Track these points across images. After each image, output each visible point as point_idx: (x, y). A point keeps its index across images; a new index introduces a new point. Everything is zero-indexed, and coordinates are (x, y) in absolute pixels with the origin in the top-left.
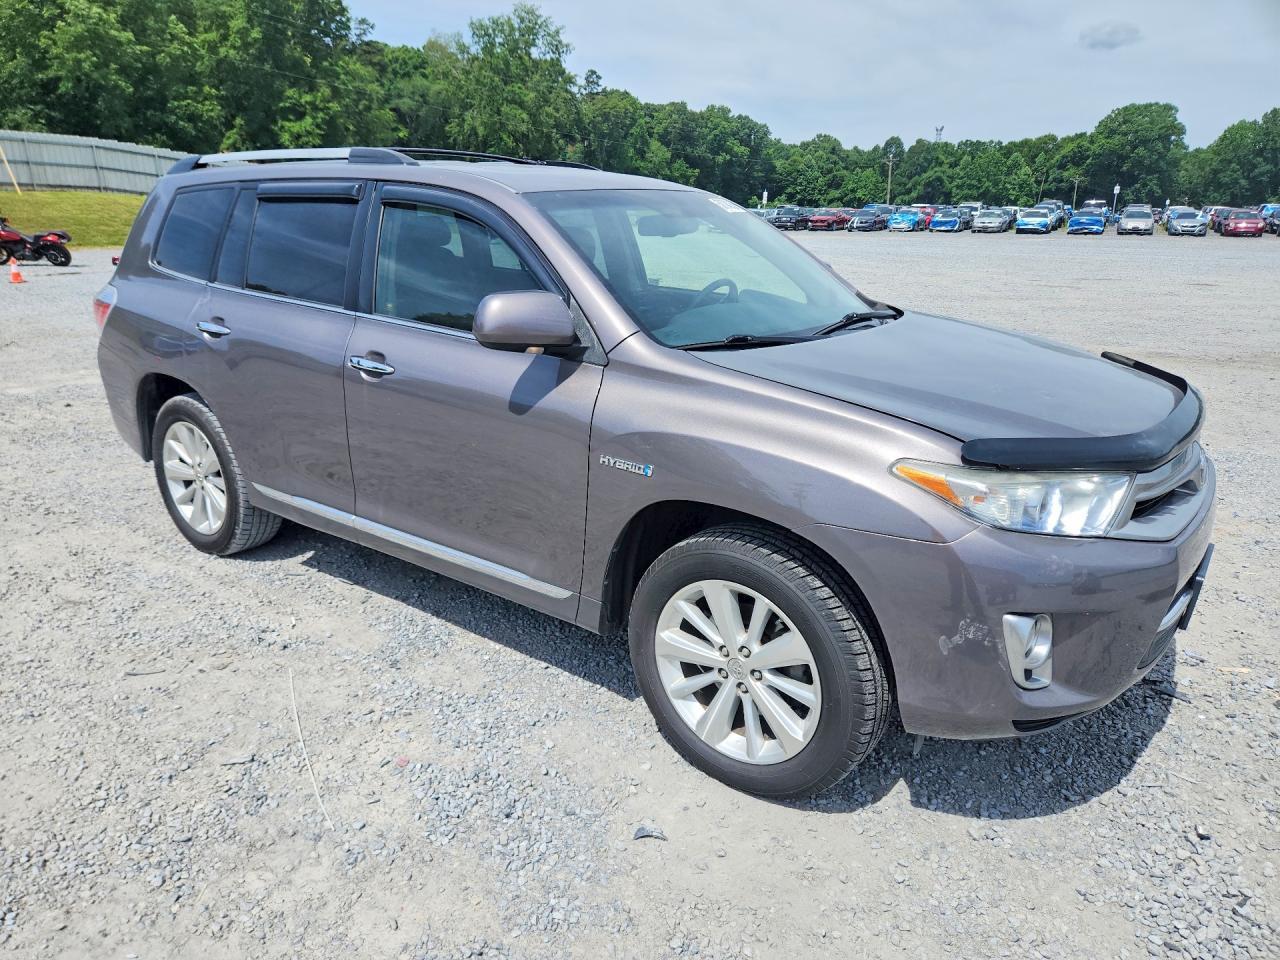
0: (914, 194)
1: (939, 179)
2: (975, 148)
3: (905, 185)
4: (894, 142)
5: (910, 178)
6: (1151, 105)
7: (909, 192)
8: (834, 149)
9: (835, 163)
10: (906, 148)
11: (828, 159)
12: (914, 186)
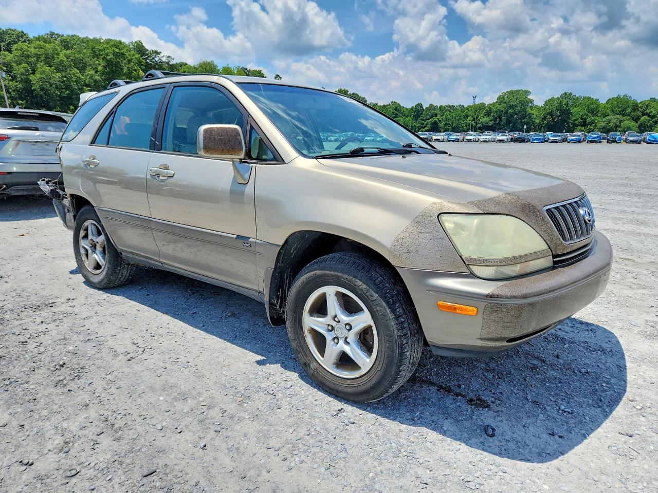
0: (426, 128)
1: (435, 121)
2: (452, 108)
3: (423, 124)
4: (420, 105)
5: (425, 121)
6: (519, 91)
7: (424, 127)
8: (396, 108)
9: (396, 114)
10: (425, 108)
11: (393, 113)
12: (427, 124)
